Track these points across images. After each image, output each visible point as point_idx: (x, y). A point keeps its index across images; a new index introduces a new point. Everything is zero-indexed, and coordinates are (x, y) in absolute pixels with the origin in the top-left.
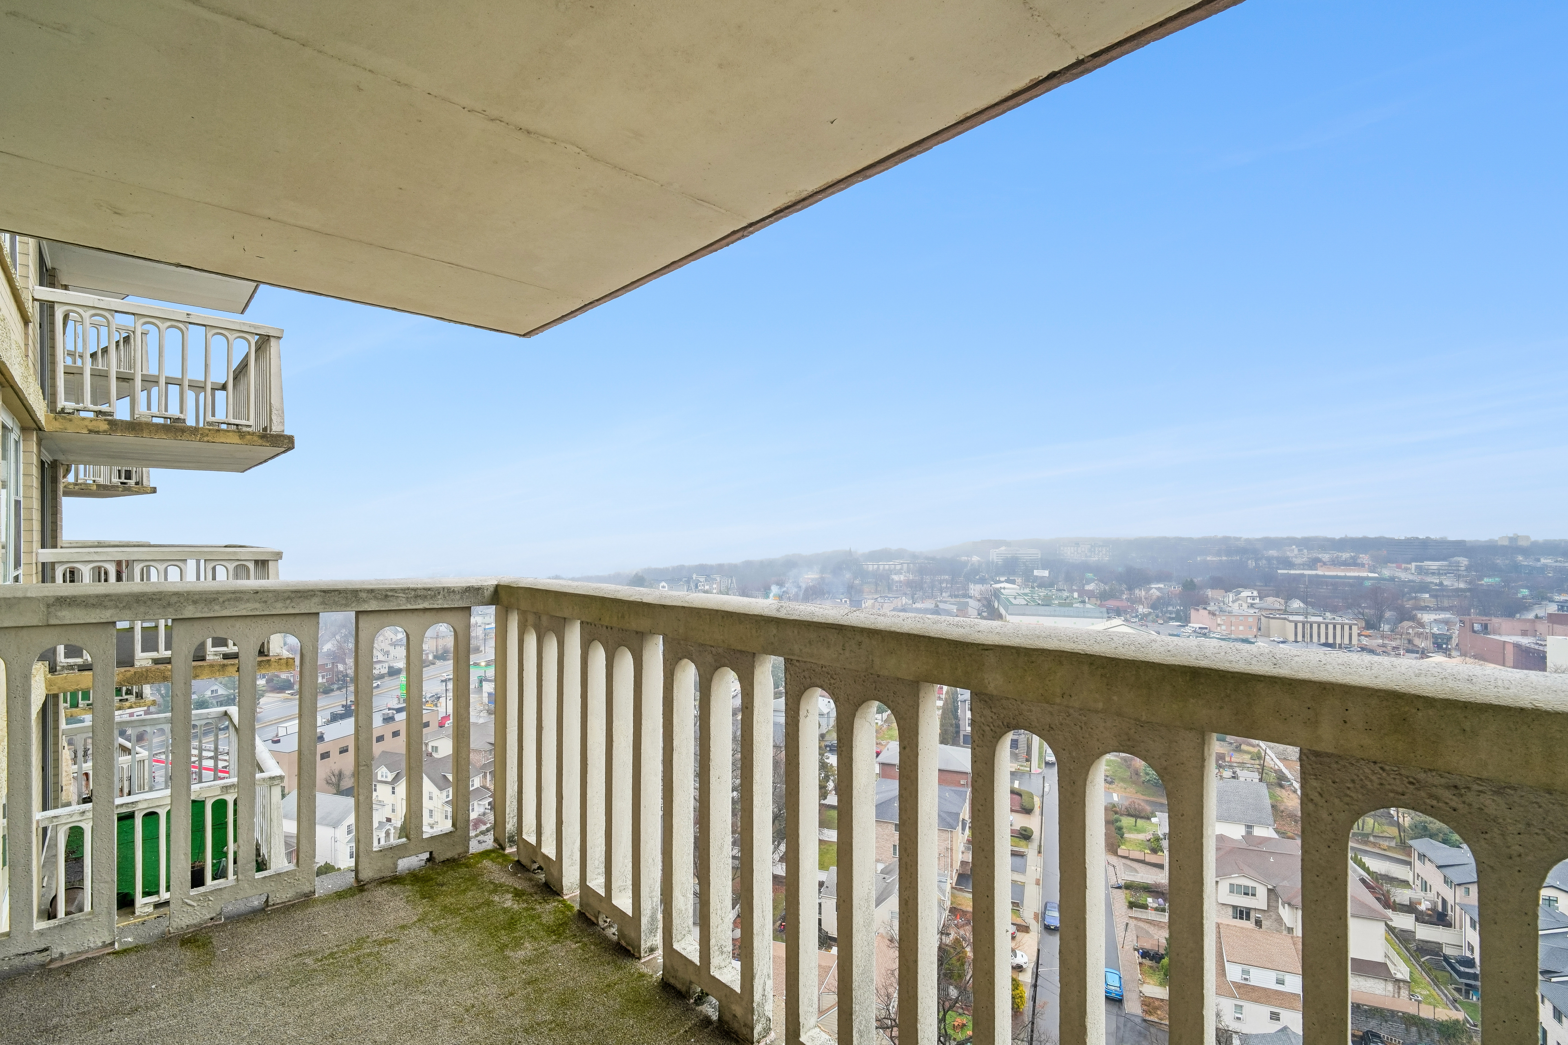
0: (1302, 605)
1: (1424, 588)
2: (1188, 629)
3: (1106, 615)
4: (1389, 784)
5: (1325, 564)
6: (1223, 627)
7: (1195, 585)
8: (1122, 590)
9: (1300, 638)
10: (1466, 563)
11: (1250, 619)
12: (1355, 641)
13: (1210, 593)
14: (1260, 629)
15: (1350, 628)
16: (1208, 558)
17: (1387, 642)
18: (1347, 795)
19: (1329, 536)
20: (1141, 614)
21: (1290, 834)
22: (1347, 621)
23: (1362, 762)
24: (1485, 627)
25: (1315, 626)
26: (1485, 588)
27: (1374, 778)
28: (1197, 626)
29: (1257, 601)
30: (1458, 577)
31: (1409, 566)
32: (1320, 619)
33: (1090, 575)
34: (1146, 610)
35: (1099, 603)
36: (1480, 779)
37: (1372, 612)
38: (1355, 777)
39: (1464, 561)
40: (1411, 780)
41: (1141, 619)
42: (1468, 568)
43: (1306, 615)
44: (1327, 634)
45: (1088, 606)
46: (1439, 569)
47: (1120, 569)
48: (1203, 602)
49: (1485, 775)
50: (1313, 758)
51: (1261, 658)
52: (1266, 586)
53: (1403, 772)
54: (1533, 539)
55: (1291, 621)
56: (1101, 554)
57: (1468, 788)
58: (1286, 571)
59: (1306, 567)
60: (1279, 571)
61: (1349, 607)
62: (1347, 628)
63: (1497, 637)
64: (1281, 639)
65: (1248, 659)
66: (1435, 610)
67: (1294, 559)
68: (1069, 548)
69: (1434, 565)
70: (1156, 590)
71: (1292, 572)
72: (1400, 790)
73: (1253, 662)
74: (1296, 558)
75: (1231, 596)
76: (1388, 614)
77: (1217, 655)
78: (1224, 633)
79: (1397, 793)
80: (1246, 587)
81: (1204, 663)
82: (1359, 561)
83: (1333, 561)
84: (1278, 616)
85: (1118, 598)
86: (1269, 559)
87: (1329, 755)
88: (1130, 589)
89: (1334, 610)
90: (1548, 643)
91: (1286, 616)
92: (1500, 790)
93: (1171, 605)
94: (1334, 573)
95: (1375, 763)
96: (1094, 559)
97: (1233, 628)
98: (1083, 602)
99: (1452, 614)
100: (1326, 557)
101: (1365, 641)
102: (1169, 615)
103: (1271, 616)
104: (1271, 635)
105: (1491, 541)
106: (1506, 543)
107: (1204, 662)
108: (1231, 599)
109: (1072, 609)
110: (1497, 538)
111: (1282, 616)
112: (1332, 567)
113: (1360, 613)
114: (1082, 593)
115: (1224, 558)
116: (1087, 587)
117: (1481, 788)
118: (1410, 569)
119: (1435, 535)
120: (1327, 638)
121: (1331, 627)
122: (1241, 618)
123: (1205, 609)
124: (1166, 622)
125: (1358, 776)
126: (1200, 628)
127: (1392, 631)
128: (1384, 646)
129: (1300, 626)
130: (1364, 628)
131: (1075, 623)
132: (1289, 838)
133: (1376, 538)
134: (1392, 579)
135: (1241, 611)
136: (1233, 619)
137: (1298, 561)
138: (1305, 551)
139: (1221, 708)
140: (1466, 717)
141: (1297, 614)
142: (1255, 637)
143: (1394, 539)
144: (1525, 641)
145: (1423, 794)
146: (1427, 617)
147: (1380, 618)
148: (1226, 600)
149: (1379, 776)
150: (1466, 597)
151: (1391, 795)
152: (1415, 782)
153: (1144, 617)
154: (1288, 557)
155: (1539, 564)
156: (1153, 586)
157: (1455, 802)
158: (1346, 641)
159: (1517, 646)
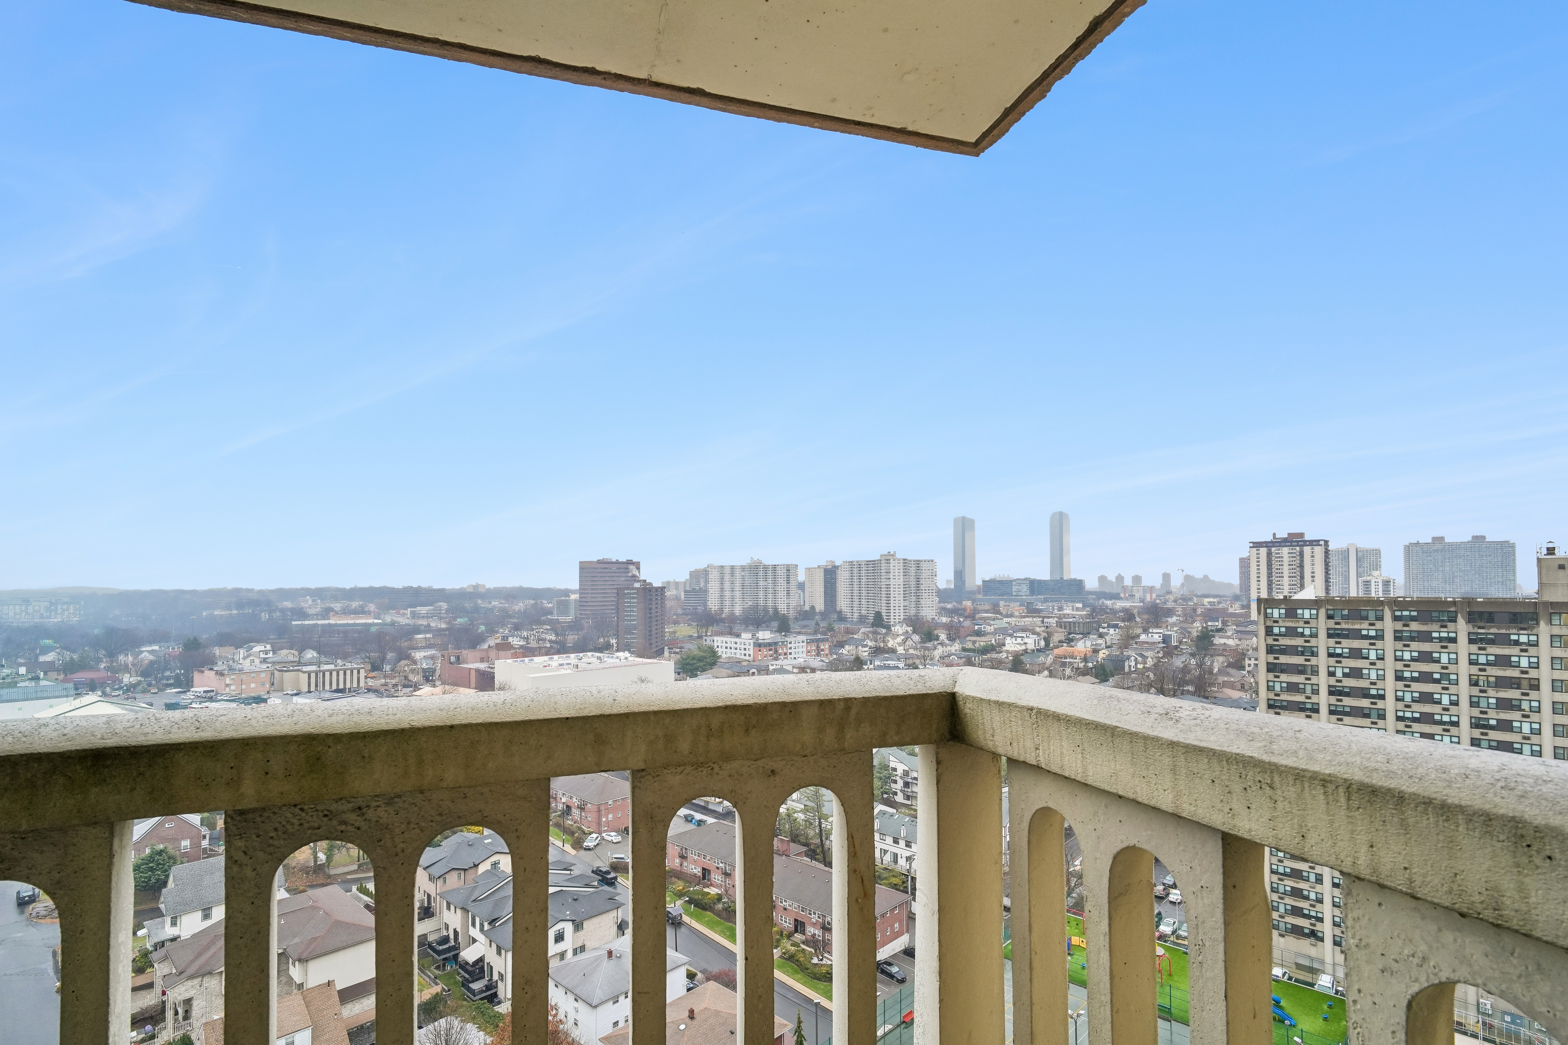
0: (315, 655)
1: (417, 630)
2: (190, 695)
3: (73, 692)
4: (308, 822)
5: (337, 613)
6: (233, 687)
7: (200, 644)
8: (98, 658)
9: (313, 688)
10: (446, 607)
11: (263, 675)
12: (362, 684)
13: (218, 651)
14: (273, 684)
15: (359, 672)
16: (216, 613)
17: (388, 681)
18: (270, 846)
19: (341, 587)
20: (126, 685)
21: (301, 888)
22: (356, 666)
23: (284, 809)
24: (458, 658)
25: (327, 674)
26: (458, 626)
27: (295, 821)
28: (202, 689)
29: (271, 655)
30: (441, 618)
31: (406, 611)
32: (332, 667)
33: (48, 642)
34: (134, 680)
35: (62, 676)
36: (376, 796)
37: (377, 655)
38: (277, 825)
39: (444, 606)
40: (326, 812)
41: (128, 690)
42: (447, 611)
43: (319, 664)
44: (338, 680)
45: (43, 683)
46: (427, 613)
47: (96, 631)
48: (209, 662)
49: (378, 791)
50: (238, 818)
51: (183, 724)
52: (280, 638)
53: (319, 807)
54: (487, 587)
55: (304, 672)
56: (66, 613)
57: (368, 806)
58: (300, 623)
59: (319, 617)
60: (293, 623)
61: (357, 653)
62: (355, 672)
63: (465, 666)
64: (295, 692)
65: (168, 728)
66: (425, 648)
67: (308, 610)
68: (11, 607)
69: (423, 610)
70: (147, 653)
71: (306, 622)
72: (316, 825)
73: (173, 730)
74: (310, 608)
75: (242, 652)
76: (390, 655)
77: (130, 730)
78: (234, 693)
79: (314, 829)
80: (259, 641)
81: (112, 742)
82: (366, 609)
83: (344, 610)
84: (291, 668)
85: (92, 669)
86: (283, 611)
87: (254, 810)
88: (112, 655)
89: (345, 657)
90: (496, 666)
91: (300, 667)
92: (390, 802)
93: (168, 669)
94: (345, 622)
95: (295, 806)
96: (56, 620)
97: (244, 687)
98: (37, 678)
99: (436, 650)
100: (337, 606)
101: (371, 683)
102: (165, 682)
103: (285, 669)
104: (285, 688)
105: (462, 589)
106: (471, 590)
107: (111, 740)
108: (242, 656)
109: (15, 690)
110: (465, 586)
111: (296, 668)
112: (343, 615)
113: (367, 657)
114: (33, 665)
115: (235, 612)
116: (42, 659)
117: (377, 804)
118: (406, 614)
119: (424, 585)
120: (338, 684)
121: (341, 673)
122: (253, 675)
123: (211, 669)
124: (160, 690)
125: (280, 823)
126: (205, 692)
127: (392, 670)
128: (386, 685)
129: (313, 675)
130: (370, 671)
131: (20, 709)
132: (301, 892)
133: (380, 588)
134: (393, 624)
135: (253, 668)
136: (244, 677)
137: (312, 611)
138: (319, 601)
139: (133, 789)
140: (365, 746)
141: (311, 664)
142: (268, 692)
143: (394, 588)
144: (482, 666)
145: (335, 822)
146: (418, 655)
147: (383, 659)
148: (236, 657)
149: (299, 817)
150: (445, 635)
151: (310, 831)
152: (328, 813)
153: (131, 689)
154: (303, 608)
155: (490, 606)
156: (144, 649)
157: (359, 822)
158: (355, 685)
159: (478, 671)
